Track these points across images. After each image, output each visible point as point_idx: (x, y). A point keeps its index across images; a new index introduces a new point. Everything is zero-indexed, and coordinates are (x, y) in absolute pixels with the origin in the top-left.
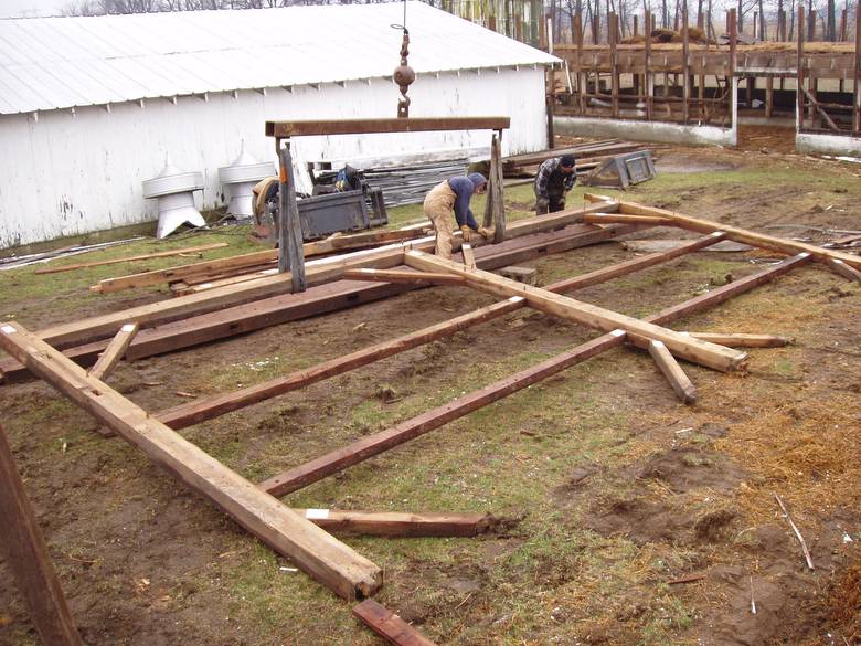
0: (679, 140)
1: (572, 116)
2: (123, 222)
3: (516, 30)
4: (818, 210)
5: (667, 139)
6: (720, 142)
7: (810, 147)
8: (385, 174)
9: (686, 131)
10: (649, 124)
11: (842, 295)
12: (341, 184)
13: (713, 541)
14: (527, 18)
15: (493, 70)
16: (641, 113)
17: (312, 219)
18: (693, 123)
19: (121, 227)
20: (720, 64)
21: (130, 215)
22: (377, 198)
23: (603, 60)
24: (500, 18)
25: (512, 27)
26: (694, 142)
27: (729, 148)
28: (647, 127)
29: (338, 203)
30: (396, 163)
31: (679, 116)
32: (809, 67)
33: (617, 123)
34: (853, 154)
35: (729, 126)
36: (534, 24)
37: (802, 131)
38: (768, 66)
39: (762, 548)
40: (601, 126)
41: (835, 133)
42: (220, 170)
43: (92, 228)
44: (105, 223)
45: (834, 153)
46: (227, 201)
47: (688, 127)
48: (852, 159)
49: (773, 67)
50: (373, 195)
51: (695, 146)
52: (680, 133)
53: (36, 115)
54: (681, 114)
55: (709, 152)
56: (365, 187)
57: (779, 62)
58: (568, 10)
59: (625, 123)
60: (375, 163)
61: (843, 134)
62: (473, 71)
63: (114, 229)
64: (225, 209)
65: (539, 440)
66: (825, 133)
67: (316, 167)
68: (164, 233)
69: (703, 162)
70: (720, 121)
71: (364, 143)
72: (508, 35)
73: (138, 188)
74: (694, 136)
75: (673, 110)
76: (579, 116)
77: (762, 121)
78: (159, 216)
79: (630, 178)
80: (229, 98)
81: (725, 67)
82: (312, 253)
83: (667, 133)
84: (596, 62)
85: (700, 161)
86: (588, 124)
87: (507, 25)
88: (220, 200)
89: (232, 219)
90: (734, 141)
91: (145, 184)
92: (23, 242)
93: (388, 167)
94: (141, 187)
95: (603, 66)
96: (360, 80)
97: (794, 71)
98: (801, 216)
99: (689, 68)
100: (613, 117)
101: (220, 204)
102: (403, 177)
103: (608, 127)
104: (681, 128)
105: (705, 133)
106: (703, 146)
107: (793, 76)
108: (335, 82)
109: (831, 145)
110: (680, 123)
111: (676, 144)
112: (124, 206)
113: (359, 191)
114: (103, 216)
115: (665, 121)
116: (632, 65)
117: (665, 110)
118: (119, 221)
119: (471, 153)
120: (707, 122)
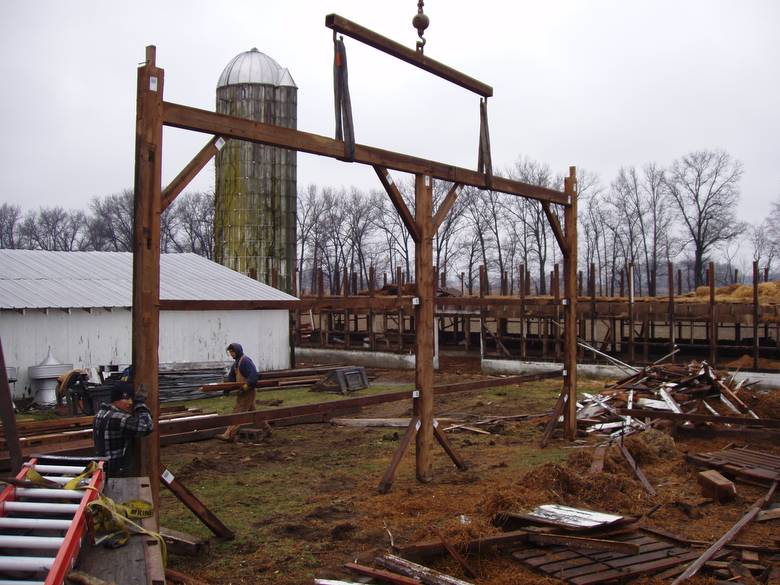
0: (395, 366)
1: (314, 347)
3: (273, 280)
4: (480, 404)
5: (386, 365)
7: (491, 369)
9: (401, 359)
10: (373, 354)
11: (470, 444)
12: (125, 379)
13: (341, 539)
14: (283, 272)
16: (367, 346)
18: (406, 353)
24: (262, 271)
25: (271, 279)
26: (407, 367)
28: (372, 356)
31: (395, 347)
32: (489, 309)
33: (349, 353)
36: (289, 278)
37: (485, 357)
38: (460, 309)
39: (367, 540)
40: (335, 355)
41: (510, 359)
42: (30, 368)
45: (508, 373)
46: (33, 394)
47: (402, 356)
49: (464, 309)
51: (407, 370)
52: (396, 361)
54: (397, 346)
57: (468, 306)
58: (327, 272)
59: (354, 353)
61: (514, 359)
64: (31, 399)
65: (248, 506)
66: (502, 358)
67: (106, 369)
72: (267, 283)
74: (407, 362)
75: (391, 343)
76: (320, 348)
77: (463, 354)
79: (348, 386)
80: (41, 314)
83: (386, 360)
86: (326, 354)
87: (267, 276)
88: (26, 392)
89: (36, 406)
90: (437, 366)
95: (338, 309)
97: (478, 313)
98: (467, 408)
99: (402, 310)
100: (346, 349)
101: (27, 396)
102: (174, 379)
103: (341, 355)
104: (396, 357)
106: (412, 370)
107: (478, 316)
108: (124, 307)
109: (506, 367)
110: (396, 353)
111: (393, 369)
115: (385, 351)
117: (385, 342)
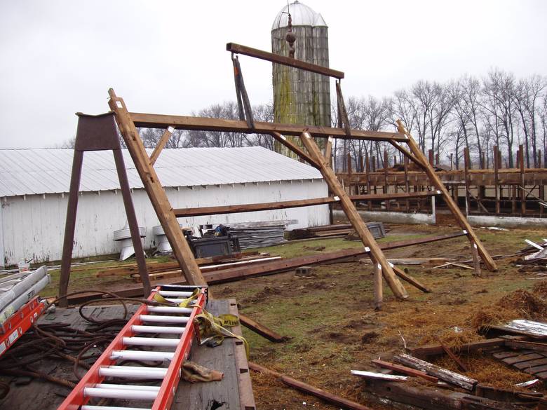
0: (404, 222)
2: (102, 253)
5: (398, 221)
6: (426, 222)
7: (474, 222)
8: (241, 231)
9: (408, 217)
10: (388, 213)
11: (460, 277)
12: (217, 233)
13: (369, 343)
15: (299, 181)
16: (383, 207)
17: (202, 250)
18: (412, 212)
19: (101, 256)
20: (425, 180)
21: (106, 250)
22: (236, 241)
23: (362, 179)
26: (413, 222)
27: (431, 224)
28: (387, 215)
29: (216, 242)
30: (246, 226)
31: (404, 208)
32: (471, 179)
33: (371, 213)
34: (497, 226)
35: (431, 213)
37: (470, 214)
38: (450, 180)
39: (387, 344)
41: (487, 215)
42: (154, 228)
43: (86, 255)
44: (93, 253)
45: (487, 225)
46: (156, 245)
47: (409, 214)
48: (497, 228)
49: (453, 180)
50: (233, 240)
51: (413, 225)
52: (405, 218)
53: (63, 195)
55: (419, 227)
56: (230, 235)
57: (456, 178)
58: (354, 157)
59: (375, 213)
60: (235, 225)
61: (491, 215)
62: (288, 181)
63: (97, 256)
64: (155, 249)
65: (303, 319)
66: (482, 215)
67: (204, 227)
68: (124, 258)
69: (415, 231)
70: (426, 211)
71: (229, 217)
73: (111, 235)
74: (413, 219)
75: (401, 205)
78: (121, 251)
81: (428, 181)
82: (202, 263)
83: (398, 218)
84: (358, 180)
85: (414, 231)
88: (152, 244)
89: (158, 253)
90: (434, 221)
91: (115, 233)
92: (50, 260)
93: (242, 228)
94: (113, 234)
95: (363, 182)
96: (228, 184)
97: (463, 182)
98: (457, 251)
99: (408, 182)
100: (368, 210)
101: (153, 247)
102: (250, 233)
103: (366, 215)
104: (405, 215)
105: (419, 217)
106: (417, 224)
107: (463, 185)
108: (215, 185)
109: (485, 221)
110: (405, 212)
111: (403, 224)
112: (103, 244)
113: (227, 237)
114: (92, 249)
115: (396, 211)
116: (378, 181)
117: (397, 205)
118: (100, 252)
119: (286, 222)
120: (419, 211)
